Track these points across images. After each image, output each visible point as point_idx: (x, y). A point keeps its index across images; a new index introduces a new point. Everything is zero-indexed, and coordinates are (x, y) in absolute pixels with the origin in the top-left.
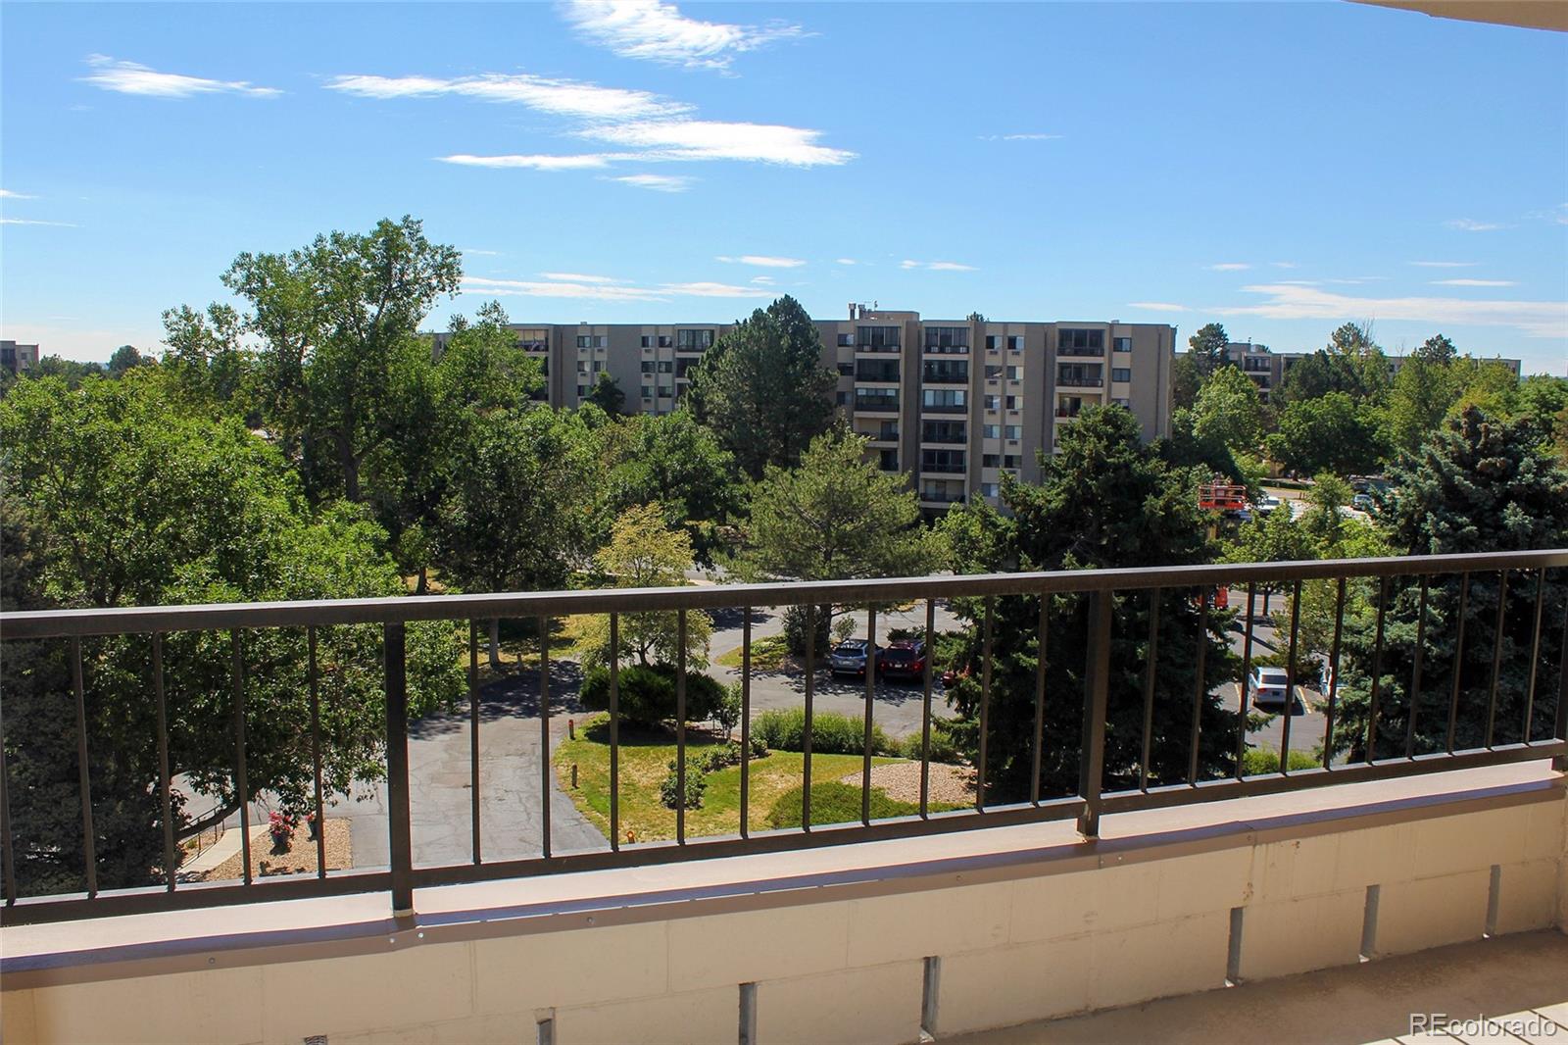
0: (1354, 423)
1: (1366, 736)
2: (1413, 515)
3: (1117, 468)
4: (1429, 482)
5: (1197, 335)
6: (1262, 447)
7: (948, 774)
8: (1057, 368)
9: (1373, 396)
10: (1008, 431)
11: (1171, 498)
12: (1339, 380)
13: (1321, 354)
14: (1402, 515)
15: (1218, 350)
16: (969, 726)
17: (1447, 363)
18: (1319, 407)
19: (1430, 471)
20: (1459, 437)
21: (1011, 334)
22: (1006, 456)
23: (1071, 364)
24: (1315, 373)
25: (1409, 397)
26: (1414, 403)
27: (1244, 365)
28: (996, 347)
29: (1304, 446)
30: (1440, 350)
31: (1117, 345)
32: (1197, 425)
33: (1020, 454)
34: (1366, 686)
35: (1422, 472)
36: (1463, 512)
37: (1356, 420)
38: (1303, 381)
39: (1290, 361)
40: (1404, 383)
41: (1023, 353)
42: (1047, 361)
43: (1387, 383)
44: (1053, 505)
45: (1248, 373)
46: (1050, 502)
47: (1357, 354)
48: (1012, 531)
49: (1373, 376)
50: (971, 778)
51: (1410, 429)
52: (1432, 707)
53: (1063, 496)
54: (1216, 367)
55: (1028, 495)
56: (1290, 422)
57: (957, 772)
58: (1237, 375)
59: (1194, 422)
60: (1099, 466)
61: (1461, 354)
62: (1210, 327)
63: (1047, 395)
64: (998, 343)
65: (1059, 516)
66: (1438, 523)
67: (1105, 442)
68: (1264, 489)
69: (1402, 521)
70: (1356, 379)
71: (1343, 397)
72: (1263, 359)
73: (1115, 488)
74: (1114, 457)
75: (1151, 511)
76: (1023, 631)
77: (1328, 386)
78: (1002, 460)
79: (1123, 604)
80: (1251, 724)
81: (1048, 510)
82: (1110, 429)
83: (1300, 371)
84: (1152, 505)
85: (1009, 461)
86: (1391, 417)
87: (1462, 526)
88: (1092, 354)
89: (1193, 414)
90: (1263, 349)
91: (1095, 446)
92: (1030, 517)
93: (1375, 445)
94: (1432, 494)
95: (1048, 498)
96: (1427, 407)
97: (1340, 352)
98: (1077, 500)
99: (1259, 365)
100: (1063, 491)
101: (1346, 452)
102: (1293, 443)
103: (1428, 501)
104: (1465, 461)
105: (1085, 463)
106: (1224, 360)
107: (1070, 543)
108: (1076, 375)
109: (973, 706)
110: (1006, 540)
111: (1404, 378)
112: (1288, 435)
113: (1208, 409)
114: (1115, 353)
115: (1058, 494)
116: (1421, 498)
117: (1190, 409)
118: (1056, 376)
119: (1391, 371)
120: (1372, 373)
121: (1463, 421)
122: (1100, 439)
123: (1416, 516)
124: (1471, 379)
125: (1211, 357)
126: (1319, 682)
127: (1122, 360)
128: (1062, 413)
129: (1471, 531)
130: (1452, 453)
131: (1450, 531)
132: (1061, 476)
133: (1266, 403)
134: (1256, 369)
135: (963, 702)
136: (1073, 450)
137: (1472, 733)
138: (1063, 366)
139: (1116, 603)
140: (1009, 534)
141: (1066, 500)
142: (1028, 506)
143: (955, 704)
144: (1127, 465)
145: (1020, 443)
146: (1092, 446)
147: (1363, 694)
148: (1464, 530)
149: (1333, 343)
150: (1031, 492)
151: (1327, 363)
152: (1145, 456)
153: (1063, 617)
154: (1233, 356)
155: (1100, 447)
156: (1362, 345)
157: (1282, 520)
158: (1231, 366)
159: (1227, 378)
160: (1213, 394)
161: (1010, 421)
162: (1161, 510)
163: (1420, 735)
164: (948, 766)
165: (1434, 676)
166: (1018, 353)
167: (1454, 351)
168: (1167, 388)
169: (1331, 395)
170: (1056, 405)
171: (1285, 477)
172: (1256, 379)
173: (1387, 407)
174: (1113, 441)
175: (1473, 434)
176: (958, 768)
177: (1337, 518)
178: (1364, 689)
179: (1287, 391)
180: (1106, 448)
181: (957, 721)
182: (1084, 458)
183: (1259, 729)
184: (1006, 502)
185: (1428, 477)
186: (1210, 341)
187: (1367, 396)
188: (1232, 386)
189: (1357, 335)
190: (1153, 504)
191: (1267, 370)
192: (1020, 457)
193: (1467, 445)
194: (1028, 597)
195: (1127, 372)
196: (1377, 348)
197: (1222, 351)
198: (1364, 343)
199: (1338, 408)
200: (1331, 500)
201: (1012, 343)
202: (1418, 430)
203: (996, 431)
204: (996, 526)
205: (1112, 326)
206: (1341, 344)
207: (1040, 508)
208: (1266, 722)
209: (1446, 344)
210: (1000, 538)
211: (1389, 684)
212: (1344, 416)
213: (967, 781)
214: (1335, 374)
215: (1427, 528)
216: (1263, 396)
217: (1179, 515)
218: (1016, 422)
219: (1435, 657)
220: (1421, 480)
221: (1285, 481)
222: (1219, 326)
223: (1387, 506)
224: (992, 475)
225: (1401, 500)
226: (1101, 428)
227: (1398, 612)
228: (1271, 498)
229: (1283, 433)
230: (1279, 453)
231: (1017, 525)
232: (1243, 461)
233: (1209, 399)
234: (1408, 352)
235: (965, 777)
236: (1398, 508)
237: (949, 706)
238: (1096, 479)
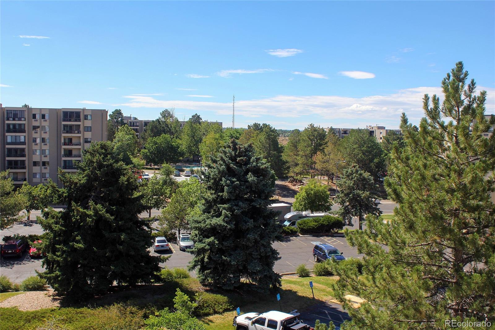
0: (172, 145)
1: (206, 260)
2: (216, 179)
3: (107, 166)
4: (222, 167)
5: (112, 114)
6: (138, 154)
7: (43, 296)
8: (62, 126)
9: (175, 135)
10: (43, 152)
11: (129, 177)
12: (164, 129)
13: (158, 121)
14: (212, 179)
15: (120, 119)
16: (54, 275)
17: (200, 123)
18: (160, 139)
19: (222, 163)
20: (231, 150)
21: (43, 113)
22: (43, 162)
23: (68, 125)
24: (156, 127)
25: (188, 136)
26: (190, 138)
27: (129, 125)
28: (37, 118)
29: (154, 154)
30: (196, 119)
31: (86, 117)
32: (115, 147)
33: (48, 161)
34: (205, 242)
35: (219, 163)
36: (234, 177)
37: (172, 144)
38: (152, 130)
39: (146, 123)
40: (186, 131)
41: (48, 120)
42: (58, 124)
43: (180, 130)
44: (82, 182)
45: (132, 128)
46: (80, 180)
47: (169, 120)
48: (65, 193)
49: (175, 128)
50: (53, 296)
51: (189, 147)
52: (228, 247)
53: (85, 178)
54: (119, 125)
55: (71, 178)
56: (150, 144)
57: (46, 294)
58: (128, 128)
59: (114, 146)
60: (100, 166)
61: (203, 120)
62: (116, 110)
63: (59, 137)
64: (37, 117)
65: (84, 186)
66: (226, 181)
67: (102, 156)
68: (143, 170)
69: (212, 181)
70: (170, 129)
71: (167, 136)
72: (136, 122)
73: (107, 174)
74: (106, 162)
75: (122, 182)
76: (74, 234)
77: (161, 132)
78: (41, 164)
79: (114, 219)
80: (162, 260)
81: (80, 184)
82: (103, 151)
83: (151, 127)
84: (123, 180)
85: (44, 164)
86: (183, 143)
87: (234, 182)
88: (76, 121)
89: (113, 143)
90: (135, 119)
91: (99, 158)
92: (72, 187)
93: (179, 153)
94: (223, 171)
95: (80, 179)
96: (194, 139)
97: (163, 120)
98: (91, 179)
99: (135, 125)
100: (85, 176)
101: (169, 156)
102: (151, 153)
103: (222, 174)
104: (233, 159)
105: (95, 165)
106: (122, 123)
107: (90, 196)
108: (69, 129)
109: (53, 266)
110: (63, 197)
111: (186, 129)
112: (149, 150)
113: (119, 141)
114: (85, 121)
115: (83, 177)
116: (219, 172)
117: (112, 141)
118: (62, 129)
119: (181, 126)
120: (175, 127)
121: (231, 145)
122: (100, 155)
123: (217, 179)
124: (208, 129)
125: (117, 122)
126: (176, 241)
127: (88, 123)
128: (65, 144)
129: (237, 183)
130: (229, 156)
131: (231, 184)
132: (84, 171)
133: (138, 138)
134: (134, 126)
135: (48, 264)
136: (89, 159)
137: (242, 254)
138: (64, 126)
139: (111, 219)
140: (64, 195)
141: (87, 179)
142: (71, 183)
143: (45, 266)
144: (111, 165)
145: (48, 156)
146: (97, 158)
147: (204, 245)
148: (235, 183)
149: (160, 116)
150: (72, 177)
151: (160, 124)
152: (117, 161)
153: (90, 226)
154: (125, 121)
155: (101, 158)
156: (171, 117)
157: (154, 181)
158: (126, 125)
159: (125, 129)
160: (120, 136)
161: (44, 147)
162: (125, 181)
163: (225, 257)
164: (42, 292)
165: (228, 236)
166: (46, 121)
167: (201, 119)
168: (106, 133)
169: (163, 135)
170: (63, 141)
171: (147, 165)
172: (134, 129)
173: (181, 139)
174: (106, 155)
175: (235, 149)
176: (45, 292)
177: (171, 179)
178: (205, 243)
179: (146, 134)
180: (103, 158)
181: (46, 273)
182: (94, 162)
183: (165, 262)
184: (61, 181)
185: (221, 165)
186: (117, 116)
187: (173, 135)
188: (127, 132)
189: (169, 113)
190: (123, 179)
191: (138, 126)
192: (49, 162)
193: (233, 153)
194: (74, 220)
195: (90, 128)
196: (176, 118)
197: (121, 120)
198: (172, 117)
199: (166, 140)
200: (168, 173)
201: (43, 117)
202: (191, 147)
203: (38, 153)
204: (58, 191)
205: (84, 110)
206: (164, 117)
207: (76, 183)
208: (167, 259)
209: (198, 117)
210: (60, 196)
211: (213, 240)
212: (168, 143)
213: (52, 297)
214: (163, 127)
215: (222, 183)
216: (137, 136)
217: (133, 183)
218: (46, 148)
219: (228, 229)
220: (219, 166)
221: (147, 166)
222: (120, 110)
223: (206, 176)
224: (36, 169)
225: (212, 174)
226: (100, 150)
227: (213, 214)
228: (146, 174)
229: (146, 149)
230: (146, 157)
231: (67, 190)
232: (135, 160)
233: (119, 137)
234: (187, 120)
235: (51, 296)
236: (211, 176)
237: (43, 267)
238: (100, 171)
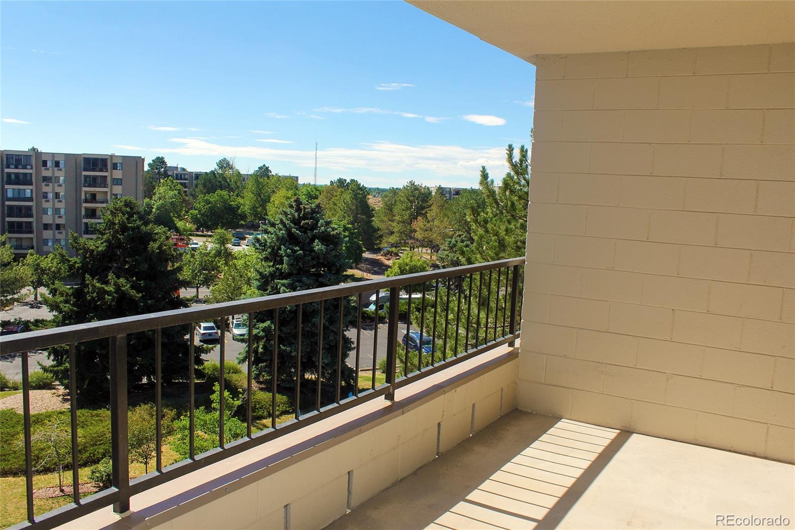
0: (230, 205)
1: (260, 350)
2: (274, 247)
3: (133, 229)
4: (281, 232)
5: (152, 162)
6: (186, 217)
7: (50, 395)
8: (83, 178)
9: (236, 192)
10: (56, 211)
11: (162, 243)
12: (221, 185)
13: (213, 172)
14: (270, 247)
15: (162, 170)
16: (63, 368)
17: (268, 177)
18: (214, 197)
19: (281, 227)
20: (293, 211)
21: (56, 159)
22: (57, 224)
23: (90, 176)
24: (210, 182)
25: (253, 193)
26: (255, 196)
27: (175, 178)
28: (48, 166)
29: (207, 216)
30: (264, 171)
31: (115, 167)
32: (155, 207)
33: (64, 223)
34: (259, 327)
35: (278, 227)
36: (296, 245)
37: (231, 203)
38: (205, 185)
39: (198, 176)
40: (250, 187)
41: (63, 170)
42: (77, 174)
43: (242, 186)
44: (100, 249)
45: (178, 181)
46: (98, 247)
47: (229, 173)
48: (78, 264)
49: (236, 183)
50: (63, 396)
51: (253, 208)
52: (288, 333)
53: (104, 244)
54: (161, 178)
55: (86, 244)
56: (201, 204)
57: (55, 393)
58: (173, 182)
59: (153, 205)
60: (124, 228)
61: (273, 173)
62: (158, 158)
63: (78, 191)
64: (49, 164)
65: (103, 254)
66: (286, 250)
67: (126, 216)
68: (191, 237)
69: (269, 250)
70: (229, 184)
71: (224, 193)
72: (184, 174)
73: (132, 240)
74: (131, 223)
75: (152, 250)
76: (89, 315)
77: (216, 188)
78: (54, 227)
79: (141, 297)
80: (205, 350)
81: (97, 252)
82: (128, 209)
83: (203, 181)
84: (152, 247)
85: (58, 227)
86: (246, 202)
87: (297, 251)
88: (101, 170)
89: (152, 201)
90: (184, 169)
91: (121, 218)
92: (87, 255)
93: (240, 215)
94: (283, 238)
95: (97, 245)
96: (261, 197)
97: (220, 171)
98: (112, 246)
99: (183, 177)
100: (104, 242)
101: (227, 219)
102: (202, 215)
103: (282, 240)
104: (296, 222)
105: (117, 227)
106: (166, 175)
107: (110, 268)
108: (93, 182)
109: (62, 357)
110: (75, 268)
111: (250, 184)
112: (199, 211)
113: (160, 199)
114: (114, 171)
115: (102, 243)
116: (278, 239)
117: (151, 198)
118: (83, 182)
119: (243, 181)
120: (235, 182)
121: (294, 204)
122: (124, 215)
123: (276, 248)
124: (279, 185)
125: (159, 173)
126: (228, 328)
127: (118, 174)
128: (86, 201)
129: (300, 253)
130: (290, 218)
131: (292, 254)
132: (103, 234)
133: (187, 196)
134: (181, 179)
135: (56, 356)
136: (109, 220)
137: (306, 343)
138: (86, 177)
139: (137, 297)
140: (77, 265)
141: (106, 246)
142: (86, 250)
143: (52, 357)
144: (138, 227)
145: (64, 217)
146: (120, 218)
147: (258, 331)
148: (298, 253)
149: (217, 167)
150: (87, 243)
151: (215, 177)
152: (146, 223)
153: (110, 306)
154: (170, 173)
155: (124, 218)
156: (230, 168)
157: (204, 252)
158: (170, 178)
159: (168, 183)
160: (161, 191)
161: (58, 205)
162: (157, 249)
163: (284, 346)
164: (49, 391)
165: (288, 319)
166: (61, 170)
167: (271, 172)
168: (141, 188)
169: (219, 192)
170: (83, 197)
171: (198, 231)
172: (181, 184)
173: (243, 198)
174: (131, 215)
175: (298, 210)
176: (53, 391)
177: (226, 249)
178: (258, 329)
179: (197, 190)
180: (127, 219)
181: (53, 366)
182: (115, 224)
183: (209, 352)
184: (73, 248)
185: (280, 230)
186: (158, 165)
187: (233, 193)
188: (171, 188)
189: (228, 164)
190: (154, 246)
191: (186, 180)
193: (296, 215)
194: (90, 298)
195: (120, 180)
196: (237, 170)
197: (164, 170)
198: (231, 168)
199: (222, 198)
200: (223, 241)
201: (57, 164)
202: (257, 208)
203: (50, 212)
204: (69, 261)
205: (112, 156)
206: (221, 168)
207: (93, 251)
208: (212, 349)
209: (267, 168)
210: (71, 267)
211: (269, 325)
212: (225, 202)
213: (61, 397)
214: (219, 182)
215: (281, 253)
216: (185, 192)
217: (166, 251)
218: (61, 206)
219: (289, 311)
220: (278, 231)
221: (198, 233)
222: (163, 158)
223: (262, 243)
224: (48, 234)
225: (269, 241)
226: (124, 209)
227: (270, 292)
228: (194, 242)
229: (196, 210)
230: (195, 220)
231: (81, 260)
232: (180, 224)
233: (160, 193)
234: (251, 172)
235: (60, 395)
236: (268, 244)
237: (48, 359)
238: (123, 235)
